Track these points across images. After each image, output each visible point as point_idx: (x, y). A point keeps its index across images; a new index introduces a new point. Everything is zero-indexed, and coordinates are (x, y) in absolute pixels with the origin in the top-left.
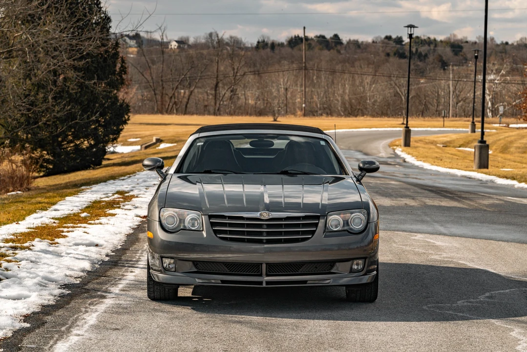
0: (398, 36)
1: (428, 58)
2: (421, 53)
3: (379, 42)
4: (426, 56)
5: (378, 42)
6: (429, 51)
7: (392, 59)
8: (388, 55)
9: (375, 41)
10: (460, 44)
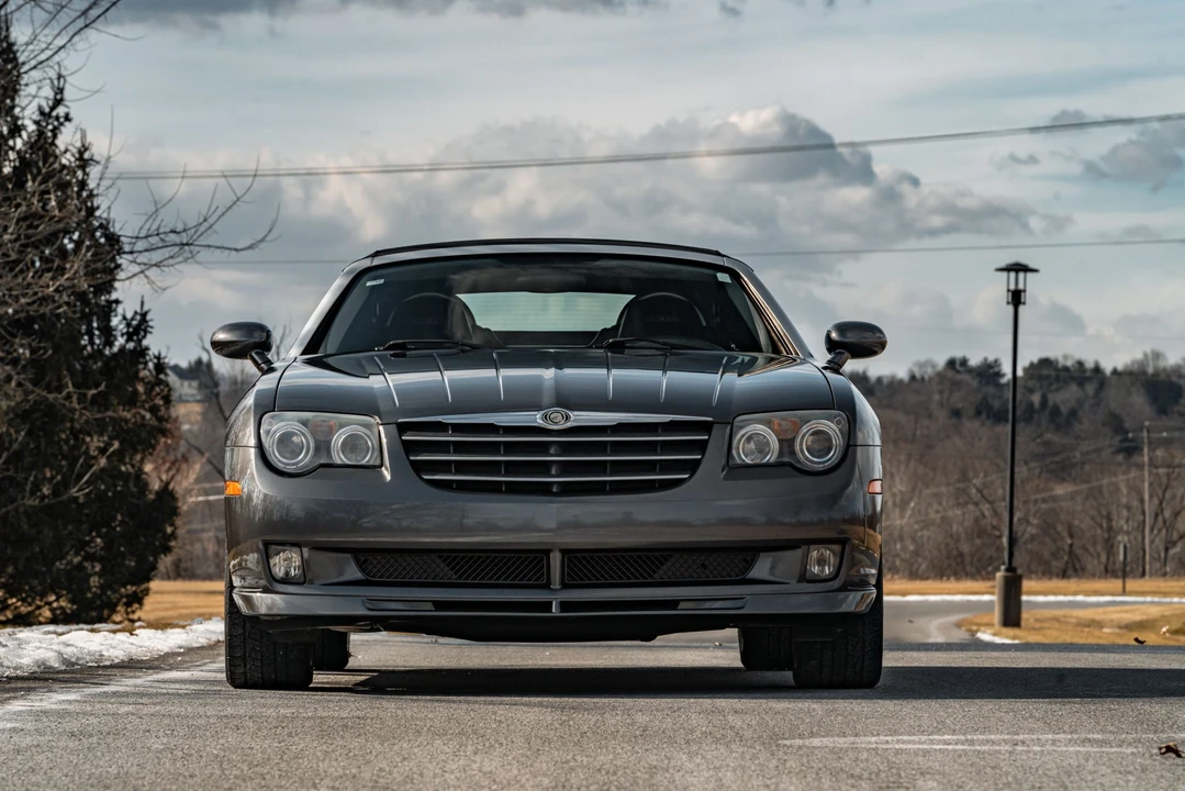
0: (986, 359)
1: (1081, 422)
2: (1056, 411)
3: (930, 379)
4: (1073, 413)
5: (926, 377)
6: (1080, 403)
7: (970, 425)
8: (957, 413)
9: (918, 375)
10: (1174, 379)
